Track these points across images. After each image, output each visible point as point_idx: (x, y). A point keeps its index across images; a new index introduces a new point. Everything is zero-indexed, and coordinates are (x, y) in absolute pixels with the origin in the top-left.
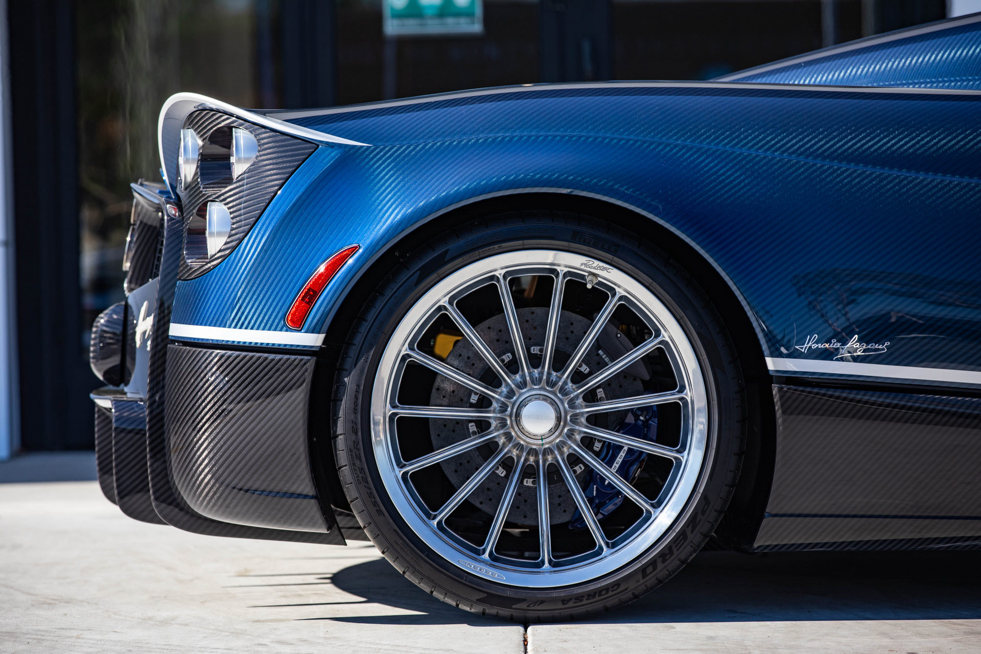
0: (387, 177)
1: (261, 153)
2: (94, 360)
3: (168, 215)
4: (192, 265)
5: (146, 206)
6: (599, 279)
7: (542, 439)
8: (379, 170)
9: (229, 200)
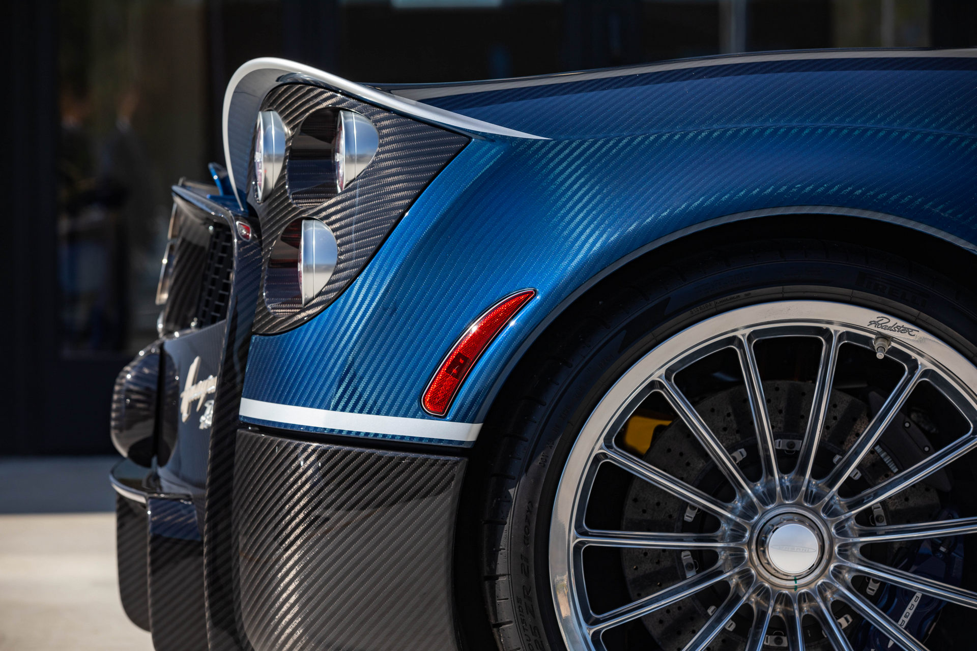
0: (575, 187)
1: (384, 149)
2: (117, 431)
3: (239, 238)
4: (276, 312)
5: (191, 216)
6: (893, 344)
7: (795, 580)
8: (563, 176)
9: (333, 218)
